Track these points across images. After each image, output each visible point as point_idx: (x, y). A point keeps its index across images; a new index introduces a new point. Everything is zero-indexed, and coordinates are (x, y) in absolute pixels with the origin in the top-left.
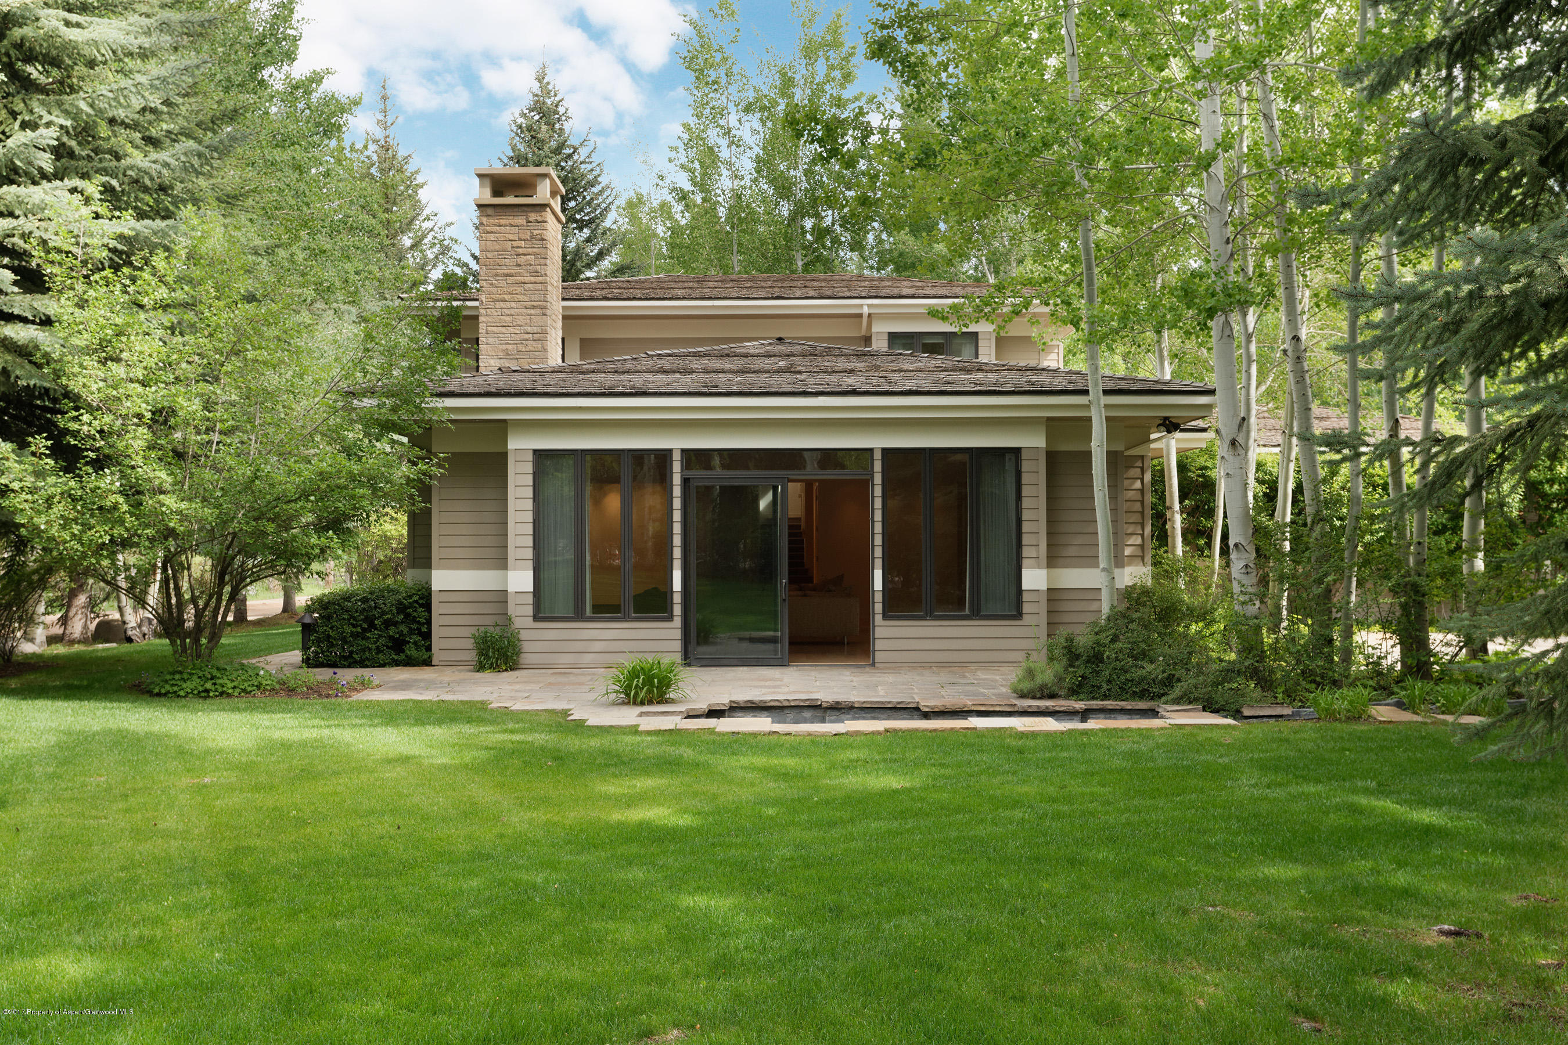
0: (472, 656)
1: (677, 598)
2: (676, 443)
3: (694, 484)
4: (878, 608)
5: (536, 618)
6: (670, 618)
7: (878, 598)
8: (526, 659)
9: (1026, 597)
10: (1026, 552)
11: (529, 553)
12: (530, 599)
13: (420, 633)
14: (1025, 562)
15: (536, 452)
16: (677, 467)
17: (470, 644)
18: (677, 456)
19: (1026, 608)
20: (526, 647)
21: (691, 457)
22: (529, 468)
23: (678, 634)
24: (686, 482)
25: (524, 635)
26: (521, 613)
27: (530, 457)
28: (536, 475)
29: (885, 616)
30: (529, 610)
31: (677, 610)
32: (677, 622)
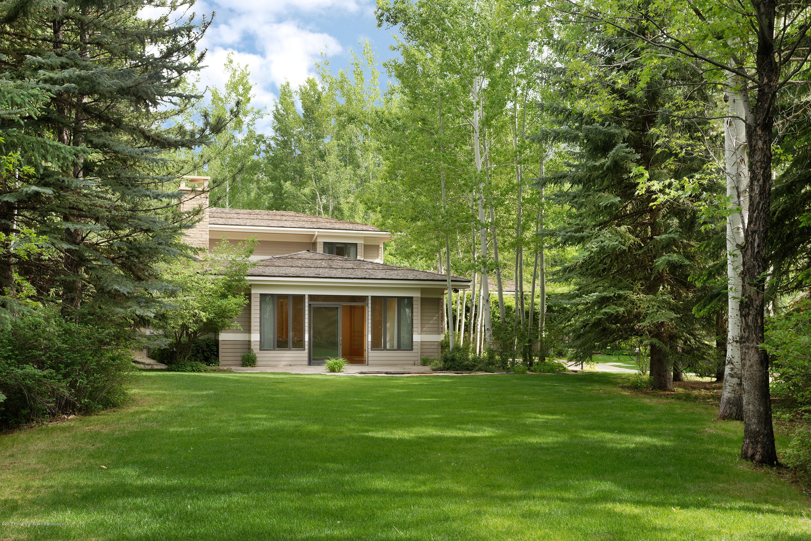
0: (241, 362)
1: (307, 343)
2: (307, 293)
3: (312, 306)
4: (370, 347)
5: (261, 350)
6: (304, 350)
7: (370, 343)
8: (258, 363)
9: (414, 344)
10: (414, 329)
11: (258, 328)
12: (258, 343)
13: (214, 355)
14: (414, 333)
15: (261, 294)
16: (307, 300)
17: (240, 359)
18: (307, 297)
19: (414, 347)
20: (258, 359)
21: (311, 297)
22: (258, 300)
23: (307, 355)
24: (310, 305)
25: (257, 355)
26: (255, 347)
27: (259, 296)
28: (260, 302)
29: (372, 350)
30: (258, 347)
31: (307, 347)
32: (307, 351)
